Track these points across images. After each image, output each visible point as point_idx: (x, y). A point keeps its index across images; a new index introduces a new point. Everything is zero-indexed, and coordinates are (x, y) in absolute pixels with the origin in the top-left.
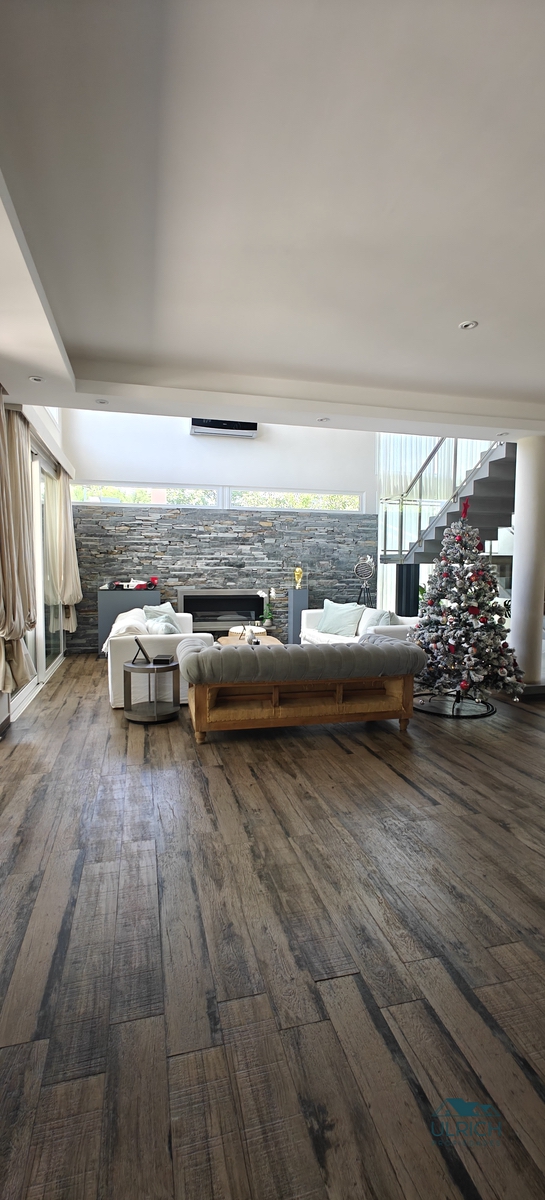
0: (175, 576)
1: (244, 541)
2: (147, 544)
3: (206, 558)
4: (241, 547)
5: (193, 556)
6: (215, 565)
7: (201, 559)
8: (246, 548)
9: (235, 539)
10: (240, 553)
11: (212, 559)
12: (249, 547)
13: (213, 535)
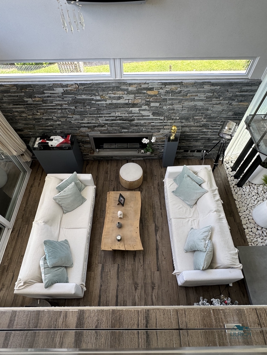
0: (85, 127)
1: (134, 105)
2: (59, 109)
3: (105, 117)
4: (131, 109)
5: (95, 116)
6: (113, 120)
7: (102, 117)
8: (135, 110)
9: (126, 104)
10: (131, 112)
11: (110, 117)
12: (138, 109)
13: (109, 102)
